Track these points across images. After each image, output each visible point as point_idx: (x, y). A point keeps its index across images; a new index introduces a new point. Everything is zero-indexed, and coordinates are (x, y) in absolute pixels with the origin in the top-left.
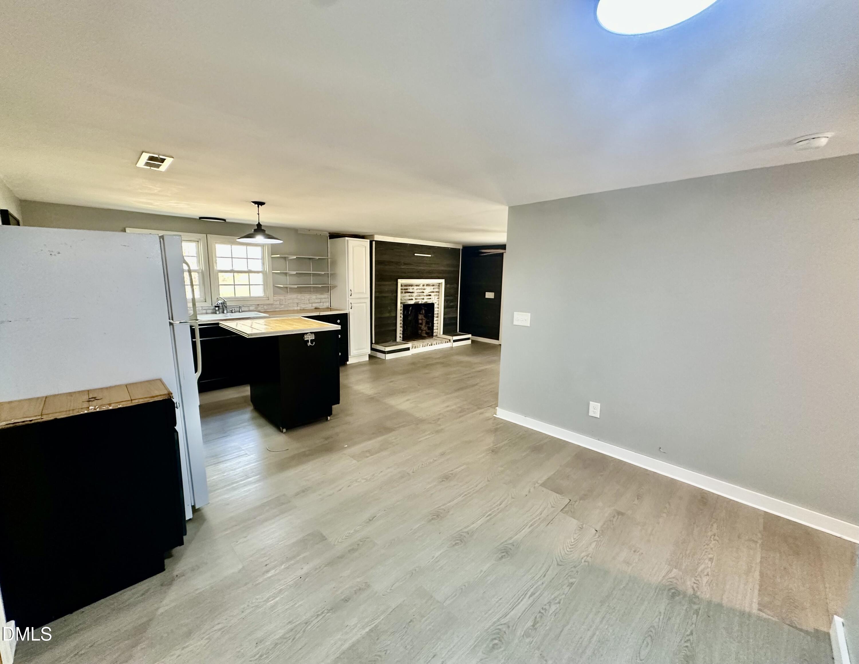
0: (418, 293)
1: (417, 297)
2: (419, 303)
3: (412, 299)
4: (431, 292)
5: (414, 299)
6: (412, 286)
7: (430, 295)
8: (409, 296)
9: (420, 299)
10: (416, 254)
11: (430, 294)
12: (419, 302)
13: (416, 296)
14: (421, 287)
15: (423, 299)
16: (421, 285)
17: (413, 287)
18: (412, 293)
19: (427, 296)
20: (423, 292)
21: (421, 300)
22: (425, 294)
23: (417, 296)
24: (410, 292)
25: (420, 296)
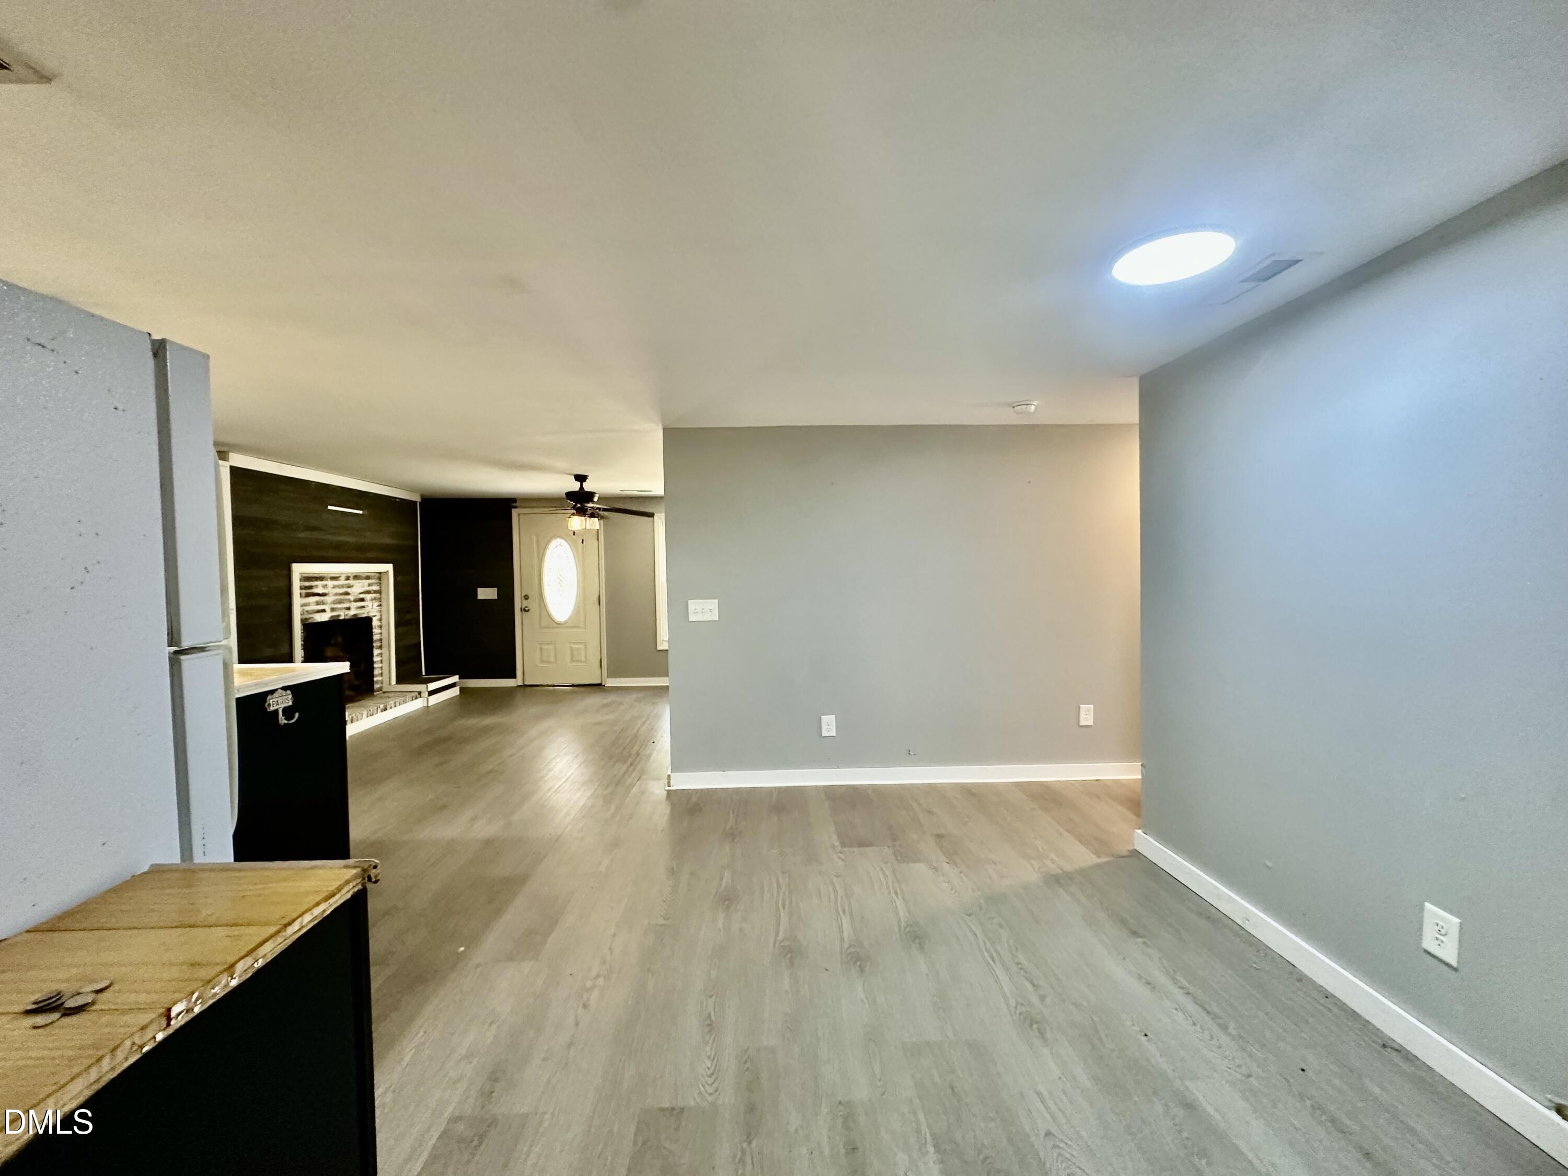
0: (336, 594)
1: (334, 606)
2: (341, 618)
3: (324, 611)
4: (363, 593)
5: (328, 610)
6: (321, 578)
7: (362, 600)
8: (318, 603)
9: (341, 609)
10: (330, 507)
11: (362, 596)
12: (339, 616)
13: (331, 604)
14: (342, 582)
15: (349, 609)
16: (343, 578)
17: (324, 582)
18: (324, 595)
19: (356, 601)
20: (347, 594)
21: (344, 611)
22: (351, 598)
23: (334, 602)
24: (318, 595)
25: (340, 602)
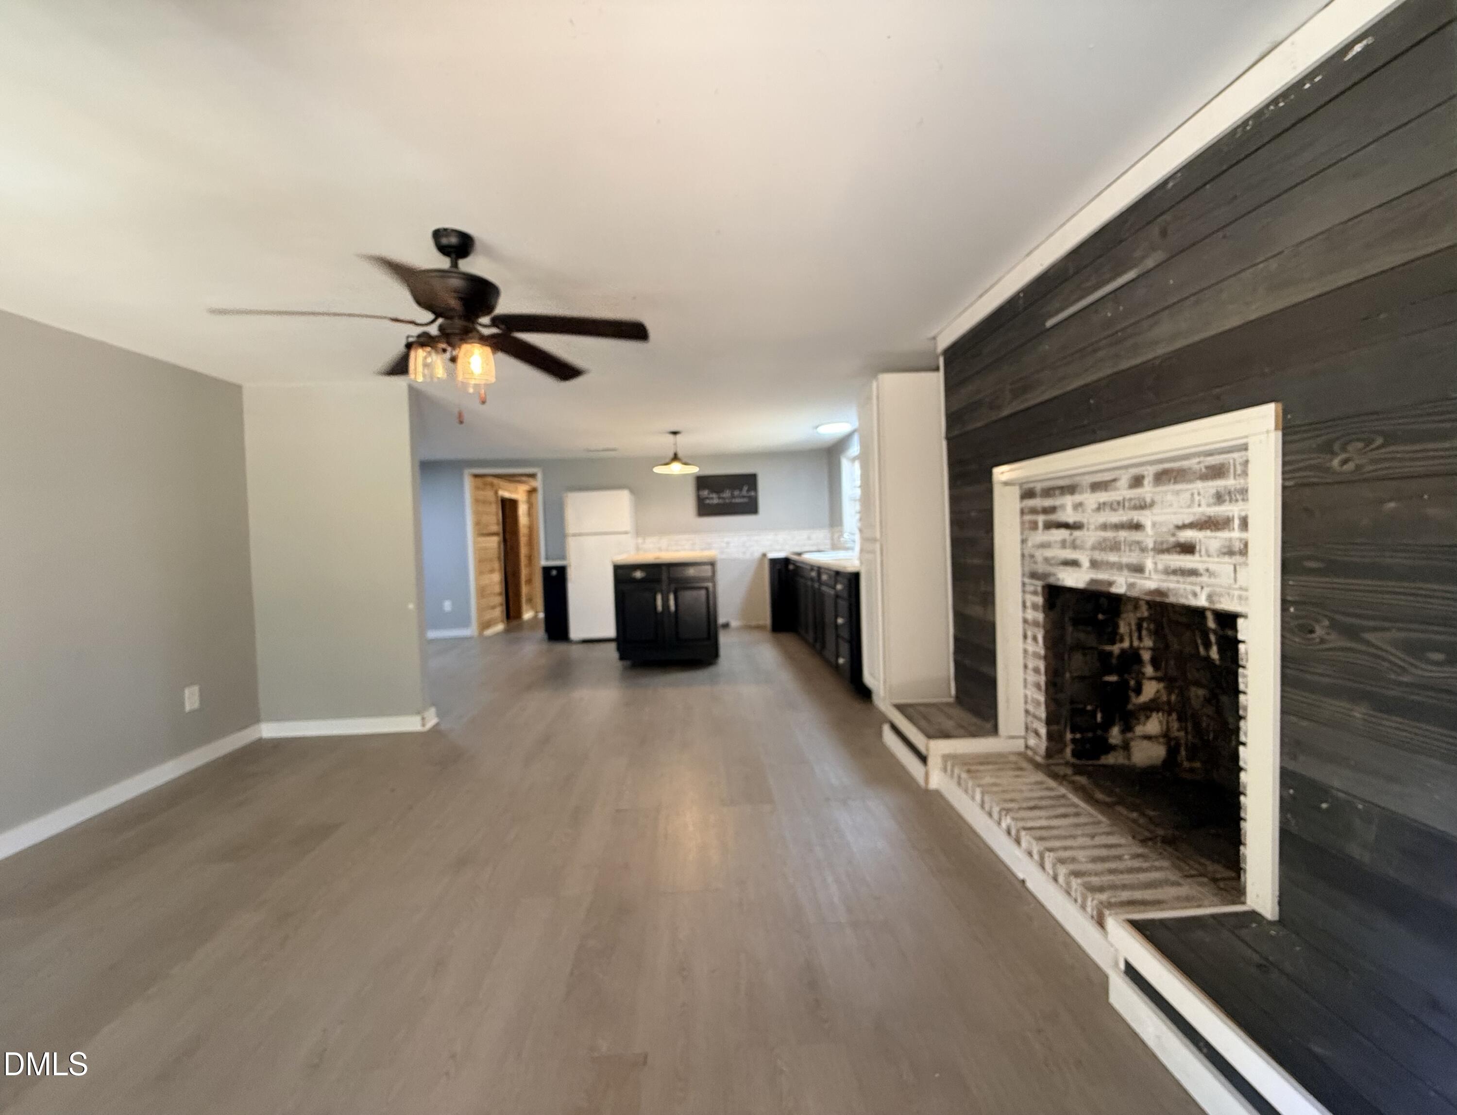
0: (1104, 527)
1: (1099, 556)
2: (1115, 590)
3: (1074, 563)
4: (1191, 526)
5: (1086, 563)
7: (1188, 549)
8: (1063, 544)
9: (1120, 567)
10: (1049, 323)
11: (1188, 535)
12: (1110, 584)
13: (1093, 548)
14: (1122, 492)
15: (1138, 569)
16: (1125, 479)
17: (1077, 498)
18: (1076, 526)
19: (1161, 549)
20: (1137, 527)
21: (1126, 572)
22: (1148, 537)
23: (1100, 546)
24: (1066, 526)
25: (1115, 547)
